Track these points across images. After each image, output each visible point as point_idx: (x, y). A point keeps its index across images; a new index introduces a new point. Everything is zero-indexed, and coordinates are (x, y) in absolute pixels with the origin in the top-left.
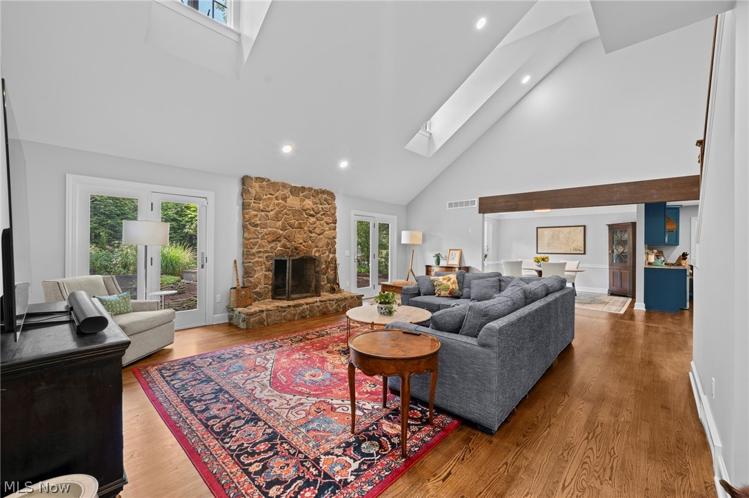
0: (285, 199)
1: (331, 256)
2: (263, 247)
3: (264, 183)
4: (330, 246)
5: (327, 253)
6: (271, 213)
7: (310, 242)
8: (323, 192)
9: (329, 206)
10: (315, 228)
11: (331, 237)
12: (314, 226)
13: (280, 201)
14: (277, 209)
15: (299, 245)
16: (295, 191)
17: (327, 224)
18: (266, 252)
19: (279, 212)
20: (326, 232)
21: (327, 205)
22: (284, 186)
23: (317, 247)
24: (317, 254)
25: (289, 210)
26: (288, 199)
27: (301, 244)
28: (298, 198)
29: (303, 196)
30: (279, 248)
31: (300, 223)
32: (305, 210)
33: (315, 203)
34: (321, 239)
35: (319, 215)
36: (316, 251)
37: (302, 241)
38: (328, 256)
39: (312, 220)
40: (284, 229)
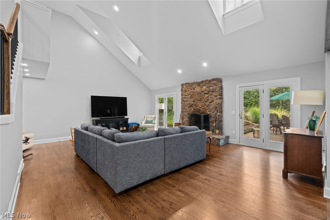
0: (194, 89)
1: (218, 114)
2: (186, 109)
3: (187, 85)
4: (218, 108)
5: (216, 112)
6: (189, 96)
7: (206, 107)
8: (213, 80)
9: (216, 87)
10: (208, 100)
11: (217, 103)
12: (207, 98)
13: (193, 90)
14: (191, 93)
15: (200, 108)
16: (199, 84)
17: (216, 96)
18: (187, 111)
19: (192, 95)
20: (215, 101)
21: (215, 86)
22: (194, 83)
23: (209, 109)
24: (209, 113)
25: (196, 93)
26: (195, 89)
27: (201, 108)
28: (199, 87)
29: (202, 85)
30: (192, 110)
31: (200, 98)
32: (202, 92)
33: (207, 87)
34: (212, 105)
35: (210, 93)
36: (209, 111)
37: (201, 107)
38: (216, 114)
39: (207, 95)
40: (194, 101)
